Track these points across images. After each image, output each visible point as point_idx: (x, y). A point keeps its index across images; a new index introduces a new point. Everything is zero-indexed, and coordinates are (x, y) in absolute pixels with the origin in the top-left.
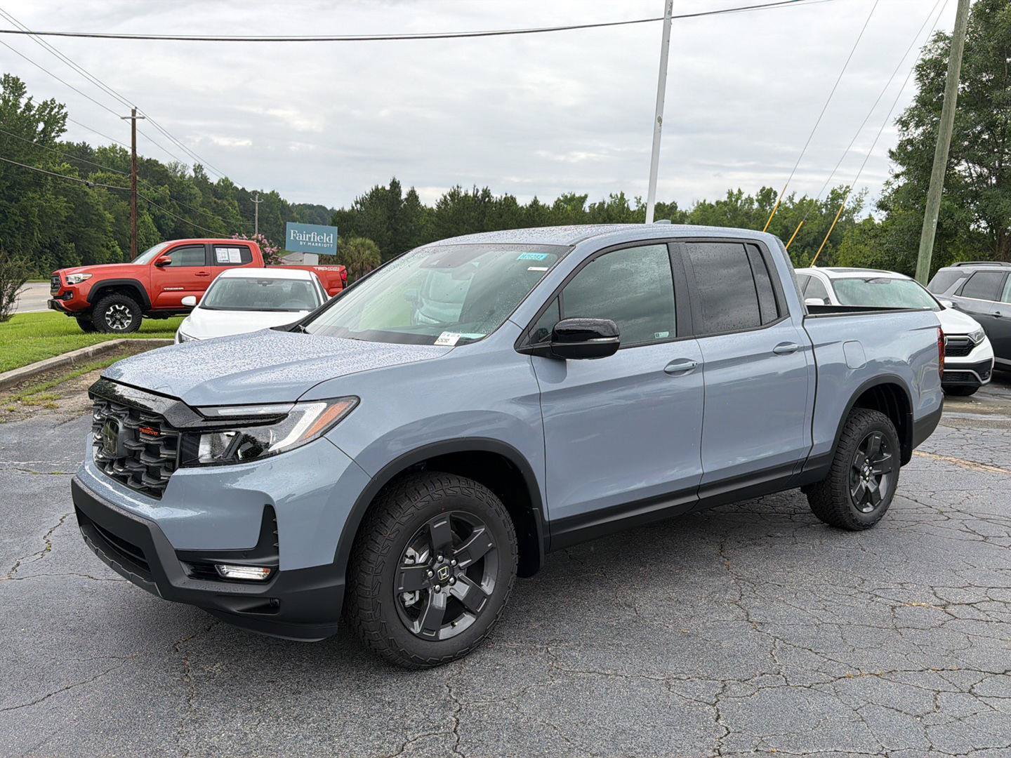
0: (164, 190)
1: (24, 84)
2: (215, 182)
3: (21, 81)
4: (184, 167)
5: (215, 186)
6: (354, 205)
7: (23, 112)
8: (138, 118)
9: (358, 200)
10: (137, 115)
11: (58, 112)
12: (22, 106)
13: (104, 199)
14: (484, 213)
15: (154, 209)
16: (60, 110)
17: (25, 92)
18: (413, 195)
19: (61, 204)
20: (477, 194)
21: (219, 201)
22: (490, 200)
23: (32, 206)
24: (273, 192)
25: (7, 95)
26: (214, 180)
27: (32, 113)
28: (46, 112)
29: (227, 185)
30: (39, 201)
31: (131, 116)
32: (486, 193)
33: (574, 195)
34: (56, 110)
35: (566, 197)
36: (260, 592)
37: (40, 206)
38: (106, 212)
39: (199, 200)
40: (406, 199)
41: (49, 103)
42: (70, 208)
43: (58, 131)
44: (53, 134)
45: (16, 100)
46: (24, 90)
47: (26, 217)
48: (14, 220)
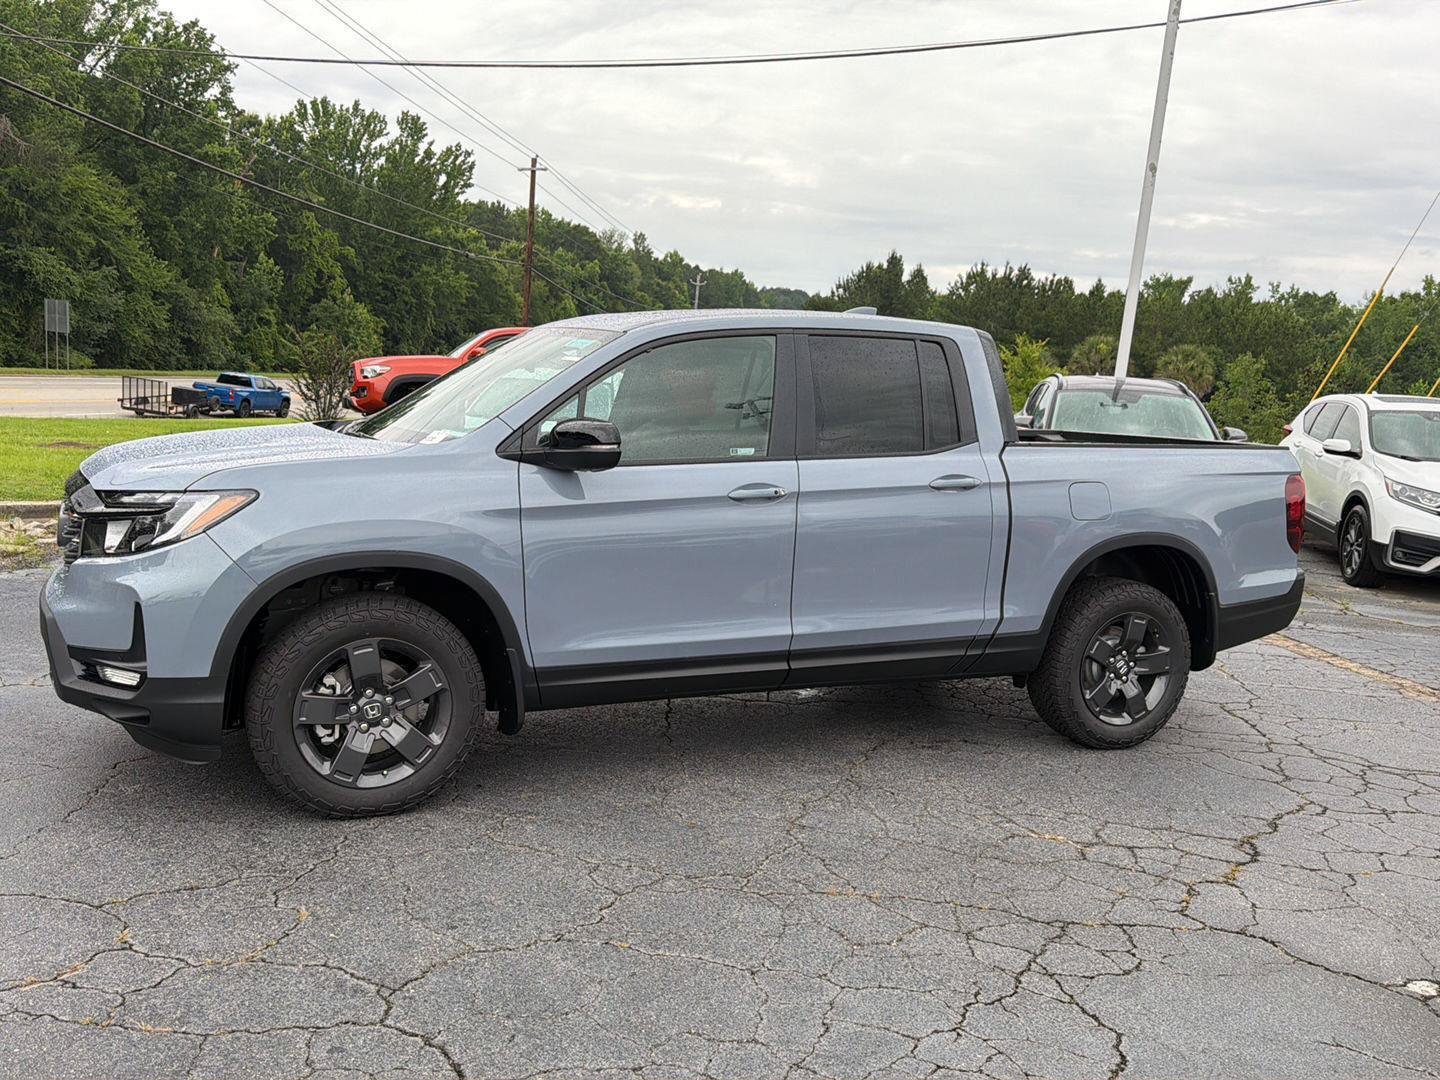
0: (594, 266)
1: (424, 124)
2: (661, 257)
3: (421, 121)
4: (622, 236)
5: (661, 262)
6: (835, 290)
7: (422, 161)
8: (539, 169)
9: (842, 283)
10: (538, 166)
11: (463, 161)
12: (421, 152)
13: (516, 276)
14: (1017, 303)
15: (579, 291)
16: (466, 159)
17: (426, 135)
18: (919, 275)
19: (461, 281)
20: (1010, 275)
21: (664, 283)
22: (1029, 283)
23: (426, 283)
24: (737, 271)
25: (404, 139)
26: (659, 254)
27: (433, 161)
28: (450, 161)
29: (675, 260)
30: (434, 277)
31: (530, 166)
32: (1024, 273)
33: (1171, 278)
34: (461, 158)
35: (1158, 280)
36: (126, 698)
37: (435, 282)
38: (517, 294)
39: (637, 281)
40: (908, 282)
41: (454, 149)
42: (473, 287)
43: (463, 186)
44: (457, 190)
45: (415, 145)
46: (424, 132)
47: (419, 297)
48: (404, 301)
